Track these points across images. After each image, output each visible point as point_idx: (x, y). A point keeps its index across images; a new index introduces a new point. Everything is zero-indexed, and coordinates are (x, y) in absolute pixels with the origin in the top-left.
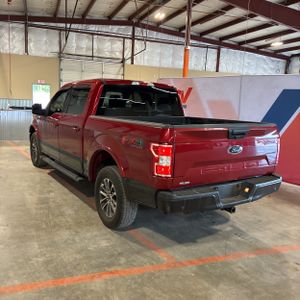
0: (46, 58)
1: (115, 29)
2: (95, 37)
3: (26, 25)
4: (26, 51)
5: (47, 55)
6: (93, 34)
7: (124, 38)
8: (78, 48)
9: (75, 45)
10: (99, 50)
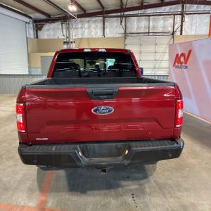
0: (116, 38)
1: (167, 9)
2: (151, 17)
3: (104, 17)
4: (104, 35)
5: (117, 36)
6: (149, 16)
7: (174, 15)
8: (138, 28)
9: (136, 26)
10: (154, 27)
